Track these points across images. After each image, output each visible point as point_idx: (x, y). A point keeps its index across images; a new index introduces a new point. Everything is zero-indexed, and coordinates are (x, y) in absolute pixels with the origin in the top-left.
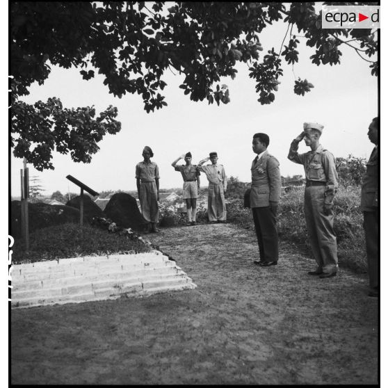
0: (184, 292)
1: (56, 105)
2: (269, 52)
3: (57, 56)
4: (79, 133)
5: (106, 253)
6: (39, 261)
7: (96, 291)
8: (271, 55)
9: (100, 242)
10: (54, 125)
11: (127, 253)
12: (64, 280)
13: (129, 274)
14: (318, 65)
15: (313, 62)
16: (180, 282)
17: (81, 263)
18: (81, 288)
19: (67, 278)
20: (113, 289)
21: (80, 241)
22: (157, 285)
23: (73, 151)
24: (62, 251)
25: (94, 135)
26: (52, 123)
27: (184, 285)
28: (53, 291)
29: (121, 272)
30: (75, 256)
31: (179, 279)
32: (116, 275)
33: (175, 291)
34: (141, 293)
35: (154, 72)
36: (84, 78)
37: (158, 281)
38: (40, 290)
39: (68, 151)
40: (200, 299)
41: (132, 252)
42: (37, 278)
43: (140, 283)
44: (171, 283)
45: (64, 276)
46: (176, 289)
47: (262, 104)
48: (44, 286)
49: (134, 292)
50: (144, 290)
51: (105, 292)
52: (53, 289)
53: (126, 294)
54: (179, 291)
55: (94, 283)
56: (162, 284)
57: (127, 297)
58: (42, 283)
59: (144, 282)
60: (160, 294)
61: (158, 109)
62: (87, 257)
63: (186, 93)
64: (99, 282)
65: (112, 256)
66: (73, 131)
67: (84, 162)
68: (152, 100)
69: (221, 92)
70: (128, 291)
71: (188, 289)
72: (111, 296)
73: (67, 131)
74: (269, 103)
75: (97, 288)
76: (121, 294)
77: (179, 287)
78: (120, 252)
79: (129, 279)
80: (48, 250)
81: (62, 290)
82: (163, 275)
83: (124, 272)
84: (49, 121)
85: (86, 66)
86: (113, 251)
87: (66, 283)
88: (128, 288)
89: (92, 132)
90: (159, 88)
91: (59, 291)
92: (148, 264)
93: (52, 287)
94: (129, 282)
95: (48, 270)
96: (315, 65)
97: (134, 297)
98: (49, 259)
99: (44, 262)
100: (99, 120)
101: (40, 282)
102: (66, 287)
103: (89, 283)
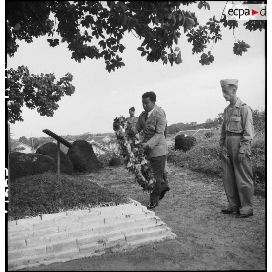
0: (166, 243)
1: (24, 72)
2: (210, 19)
3: (23, 33)
4: (43, 94)
5: (88, 206)
6: (22, 218)
7: (81, 247)
8: (212, 22)
9: (80, 194)
10: (23, 88)
11: (108, 205)
12: (48, 237)
13: (111, 228)
14: (250, 31)
15: (246, 28)
16: (161, 233)
17: (64, 218)
18: (66, 245)
19: (51, 235)
20: (98, 244)
21: (61, 194)
22: (139, 237)
23: (39, 107)
24: (45, 205)
25: (55, 96)
26: (21, 86)
27: (165, 236)
28: (38, 250)
29: (103, 225)
30: (58, 211)
31: (160, 229)
32: (99, 230)
33: (157, 243)
34: (126, 247)
35: (115, 36)
36: (50, 45)
37: (140, 233)
38: (25, 250)
39: (34, 107)
40: (183, 250)
41: (112, 204)
42: (20, 237)
43: (123, 237)
44: (152, 235)
45: (49, 232)
46: (158, 241)
47: (203, 65)
48: (28, 245)
49: (118, 246)
50: (128, 243)
51: (90, 248)
52: (37, 248)
53: (110, 248)
54: (161, 242)
55: (79, 239)
56: (144, 236)
57: (112, 252)
58: (26, 241)
59: (126, 236)
60: (143, 247)
61: (118, 68)
62: (69, 212)
63: (143, 54)
64: (83, 238)
65: (94, 209)
66: (38, 92)
67: (48, 116)
68: (113, 61)
69: (175, 54)
70: (112, 245)
71: (169, 240)
72: (96, 251)
73: (34, 93)
74: (209, 64)
75: (81, 244)
76: (105, 249)
77: (160, 238)
78: (101, 204)
79: (112, 232)
80: (30, 206)
81: (47, 249)
82: (144, 227)
83: (107, 225)
84: (19, 84)
85: (52, 35)
86: (94, 204)
87: (50, 241)
88: (112, 242)
89: (53, 93)
90: (118, 50)
91: (44, 249)
92: (129, 216)
93: (36, 245)
94: (113, 235)
95: (31, 228)
96: (248, 30)
97: (118, 252)
98: (32, 215)
99: (27, 219)
100: (59, 83)
101: (24, 241)
102: (51, 245)
103: (73, 239)
